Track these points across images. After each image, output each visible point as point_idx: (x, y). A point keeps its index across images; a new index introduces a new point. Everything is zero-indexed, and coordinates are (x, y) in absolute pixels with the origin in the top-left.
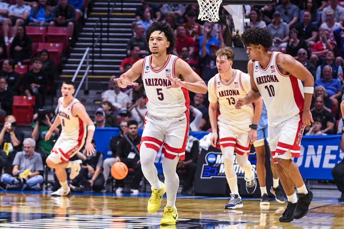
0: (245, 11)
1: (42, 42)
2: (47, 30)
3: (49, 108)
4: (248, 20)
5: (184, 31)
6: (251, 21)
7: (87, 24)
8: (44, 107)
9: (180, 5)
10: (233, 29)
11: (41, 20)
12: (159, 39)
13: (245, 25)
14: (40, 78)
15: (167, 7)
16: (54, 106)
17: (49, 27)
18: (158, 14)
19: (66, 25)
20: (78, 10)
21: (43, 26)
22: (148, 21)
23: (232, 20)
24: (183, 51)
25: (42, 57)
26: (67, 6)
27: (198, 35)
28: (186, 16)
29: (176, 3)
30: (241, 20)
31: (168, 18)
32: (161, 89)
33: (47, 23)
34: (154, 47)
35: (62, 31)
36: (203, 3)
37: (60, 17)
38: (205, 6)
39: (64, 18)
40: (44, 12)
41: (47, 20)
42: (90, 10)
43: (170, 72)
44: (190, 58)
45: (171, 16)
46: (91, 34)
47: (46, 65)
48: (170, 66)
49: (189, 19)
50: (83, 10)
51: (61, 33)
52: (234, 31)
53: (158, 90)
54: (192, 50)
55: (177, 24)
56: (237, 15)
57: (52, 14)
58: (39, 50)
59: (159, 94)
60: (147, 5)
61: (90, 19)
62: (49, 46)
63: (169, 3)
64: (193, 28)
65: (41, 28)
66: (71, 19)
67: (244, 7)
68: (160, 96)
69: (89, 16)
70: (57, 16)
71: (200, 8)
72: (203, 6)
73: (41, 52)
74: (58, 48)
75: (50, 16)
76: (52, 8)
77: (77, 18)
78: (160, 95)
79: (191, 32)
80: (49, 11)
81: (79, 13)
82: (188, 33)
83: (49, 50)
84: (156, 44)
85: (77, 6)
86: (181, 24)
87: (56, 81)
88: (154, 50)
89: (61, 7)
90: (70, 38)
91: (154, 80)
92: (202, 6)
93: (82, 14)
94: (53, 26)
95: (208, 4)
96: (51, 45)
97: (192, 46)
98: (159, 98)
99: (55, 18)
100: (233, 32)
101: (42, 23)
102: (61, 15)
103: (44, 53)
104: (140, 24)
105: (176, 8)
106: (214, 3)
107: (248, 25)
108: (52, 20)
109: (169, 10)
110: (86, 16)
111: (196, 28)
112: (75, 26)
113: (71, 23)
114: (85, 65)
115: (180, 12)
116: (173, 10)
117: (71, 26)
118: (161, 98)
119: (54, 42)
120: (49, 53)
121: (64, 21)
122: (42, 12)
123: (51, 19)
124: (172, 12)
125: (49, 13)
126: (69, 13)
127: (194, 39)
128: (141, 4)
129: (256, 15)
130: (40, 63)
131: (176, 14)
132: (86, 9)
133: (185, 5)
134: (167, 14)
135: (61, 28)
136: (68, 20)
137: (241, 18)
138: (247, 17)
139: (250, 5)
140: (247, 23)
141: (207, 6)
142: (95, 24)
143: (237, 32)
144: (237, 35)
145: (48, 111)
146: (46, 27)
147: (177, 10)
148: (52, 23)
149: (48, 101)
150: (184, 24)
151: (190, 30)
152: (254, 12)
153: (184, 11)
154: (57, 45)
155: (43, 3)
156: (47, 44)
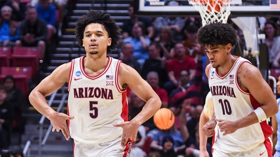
0: (259, 24)
1: (6, 66)
2: (12, 51)
3: (16, 148)
4: (263, 36)
5: (183, 50)
6: (267, 37)
7: (62, 43)
8: (10, 147)
9: (178, 18)
10: (244, 48)
11: (5, 39)
12: (98, 34)
13: (259, 42)
14: (4, 111)
15: (162, 21)
16: (22, 146)
17: (15, 48)
18: (151, 29)
19: (35, 44)
20: (50, 26)
21: (7, 46)
22: (138, 39)
23: (243, 36)
24: (182, 76)
25: (6, 85)
26: (37, 21)
27: (200, 56)
28: (185, 31)
29: (174, 16)
30: (255, 36)
31: (163, 34)
32: (96, 103)
33: (12, 43)
34: (92, 45)
35: (30, 53)
36: (206, 15)
37: (28, 35)
38: (209, 20)
39: (33, 36)
40: (8, 29)
41: (12, 38)
42: (65, 26)
43: (112, 79)
44: (191, 84)
45: (166, 31)
46: (67, 55)
47: (11, 95)
48: (112, 71)
49: (189, 35)
50: (56, 26)
51: (29, 55)
52: (246, 50)
53: (91, 103)
54: (193, 73)
55: (174, 41)
56: (249, 30)
57: (19, 32)
58: (3, 76)
59: (91, 109)
60: (137, 19)
61: (65, 36)
62: (15, 71)
63: (164, 16)
64: (195, 46)
65: (5, 49)
66: (41, 38)
67: (258, 20)
68: (93, 112)
69: (63, 33)
70: (24, 34)
71: (203, 22)
72: (207, 19)
73: (5, 79)
74: (26, 73)
75: (15, 33)
76: (19, 24)
77: (49, 35)
78: (94, 110)
79: (191, 51)
80: (14, 27)
81: (52, 30)
82: (187, 53)
83: (15, 76)
84: (95, 40)
85: (49, 20)
86: (179, 41)
87: (24, 115)
88: (93, 49)
89: (29, 22)
90: (41, 61)
91: (88, 89)
92: (205, 19)
93: (55, 31)
94: (19, 46)
95: (212, 17)
96: (18, 69)
97: (193, 69)
98: (91, 115)
99: (21, 37)
100: (244, 51)
101: (6, 42)
102: (30, 32)
103: (9, 80)
104: (128, 43)
105: (173, 22)
106: (220, 15)
107: (263, 42)
108: (18, 39)
109: (163, 24)
110: (60, 34)
111: (198, 47)
112: (47, 45)
113: (42, 43)
114: (60, 94)
115: (177, 27)
116: (170, 24)
117: (41, 46)
118: (94, 114)
119: (21, 66)
120: (15, 80)
121: (33, 40)
122: (5, 29)
123: (16, 37)
124: (168, 27)
125: (14, 29)
126: (39, 30)
127: (196, 60)
128: (128, 17)
129: (273, 29)
130: (3, 92)
131: (173, 29)
132: (61, 25)
133: (184, 18)
134: (161, 29)
135: (29, 49)
136: (38, 38)
137: (254, 33)
138: (261, 32)
139: (265, 17)
140: (261, 40)
141: (212, 19)
142: (71, 43)
143: (250, 51)
144: (249, 55)
145: (14, 152)
146: (10, 47)
147: (174, 24)
148: (18, 42)
149: (14, 140)
150: (183, 42)
151: (191, 48)
152: (270, 26)
153: (183, 25)
154: (25, 70)
155: (7, 18)
156: (12, 69)
